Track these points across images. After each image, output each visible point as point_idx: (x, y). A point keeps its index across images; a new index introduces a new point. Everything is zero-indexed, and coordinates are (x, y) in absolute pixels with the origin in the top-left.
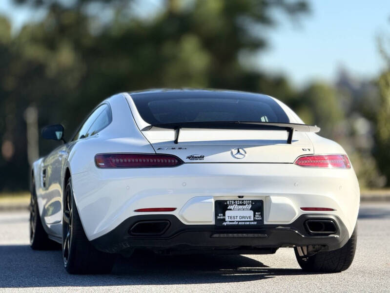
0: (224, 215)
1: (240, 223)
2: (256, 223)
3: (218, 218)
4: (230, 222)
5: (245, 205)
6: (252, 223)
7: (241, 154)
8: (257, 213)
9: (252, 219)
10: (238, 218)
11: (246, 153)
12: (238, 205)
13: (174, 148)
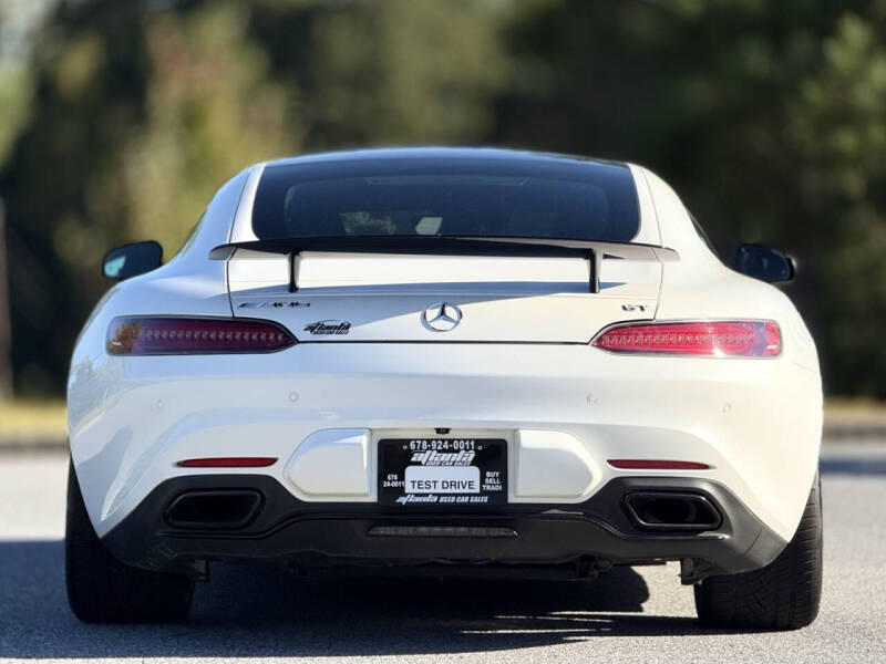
0: (402, 478)
1: (441, 500)
2: (485, 499)
3: (386, 484)
4: (417, 495)
5: (458, 451)
6: (477, 500)
7: (449, 319)
8: (488, 474)
9: (477, 490)
10: (439, 485)
11: (461, 314)
12: (439, 451)
13: (280, 305)
